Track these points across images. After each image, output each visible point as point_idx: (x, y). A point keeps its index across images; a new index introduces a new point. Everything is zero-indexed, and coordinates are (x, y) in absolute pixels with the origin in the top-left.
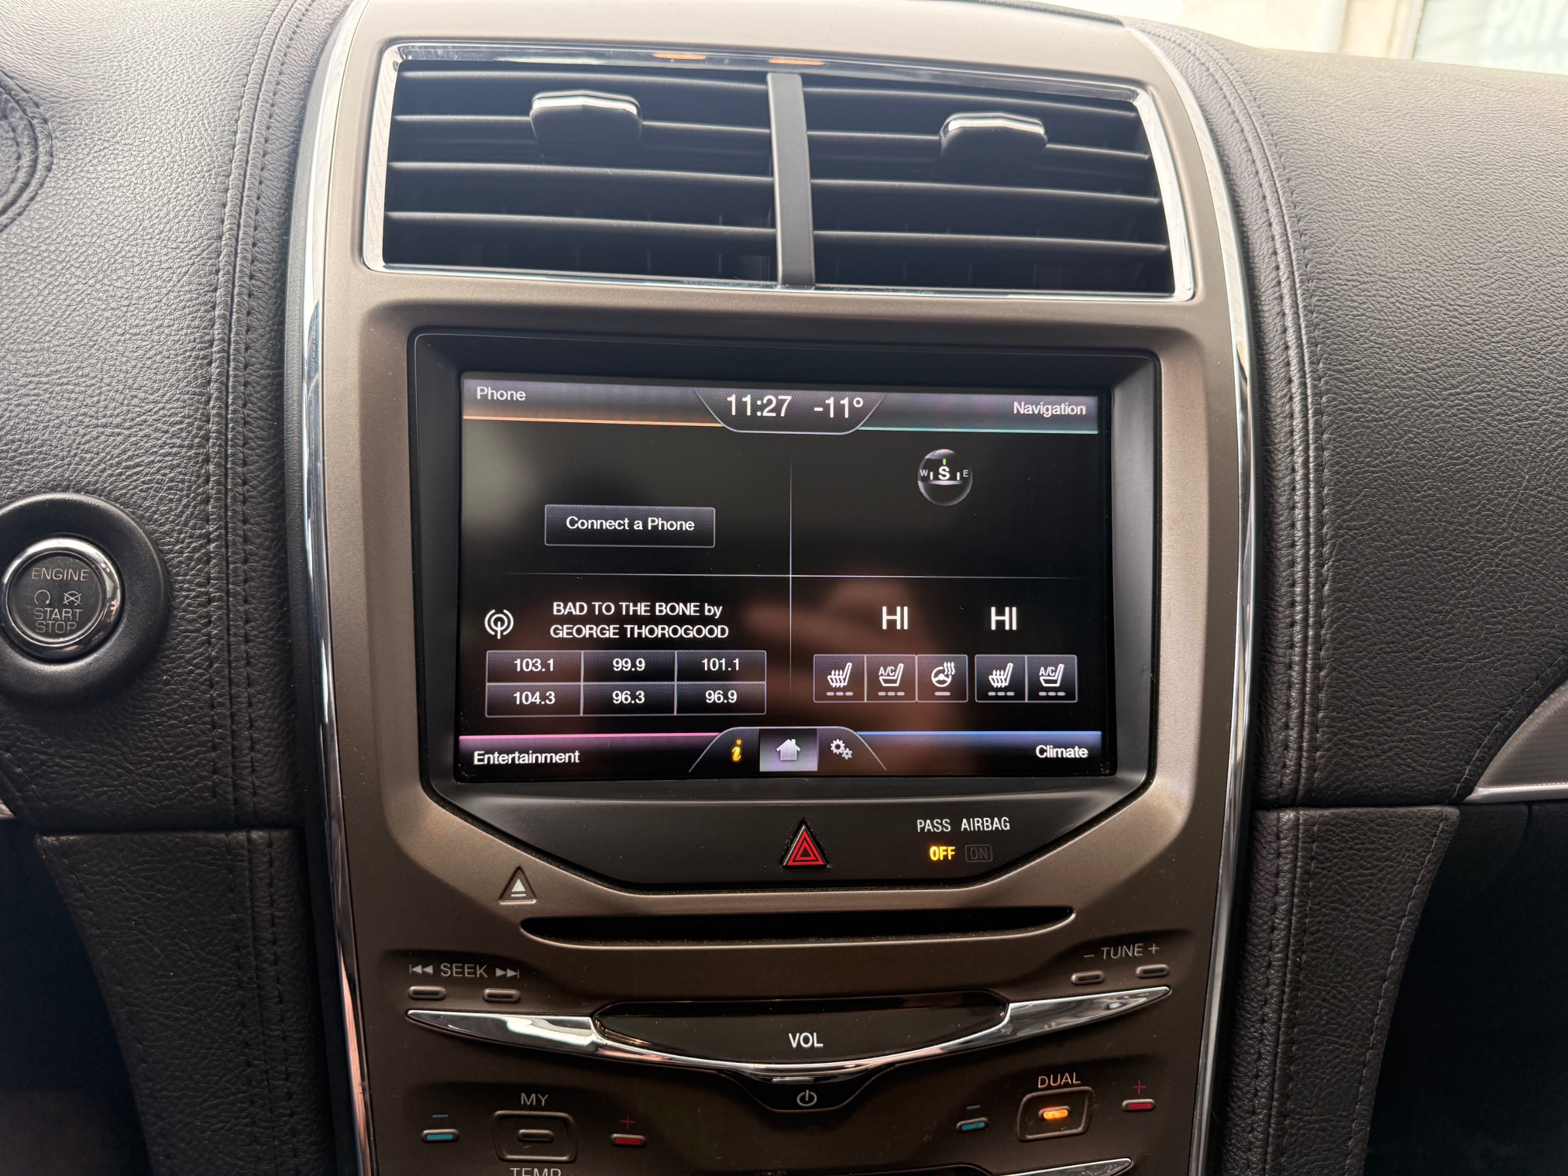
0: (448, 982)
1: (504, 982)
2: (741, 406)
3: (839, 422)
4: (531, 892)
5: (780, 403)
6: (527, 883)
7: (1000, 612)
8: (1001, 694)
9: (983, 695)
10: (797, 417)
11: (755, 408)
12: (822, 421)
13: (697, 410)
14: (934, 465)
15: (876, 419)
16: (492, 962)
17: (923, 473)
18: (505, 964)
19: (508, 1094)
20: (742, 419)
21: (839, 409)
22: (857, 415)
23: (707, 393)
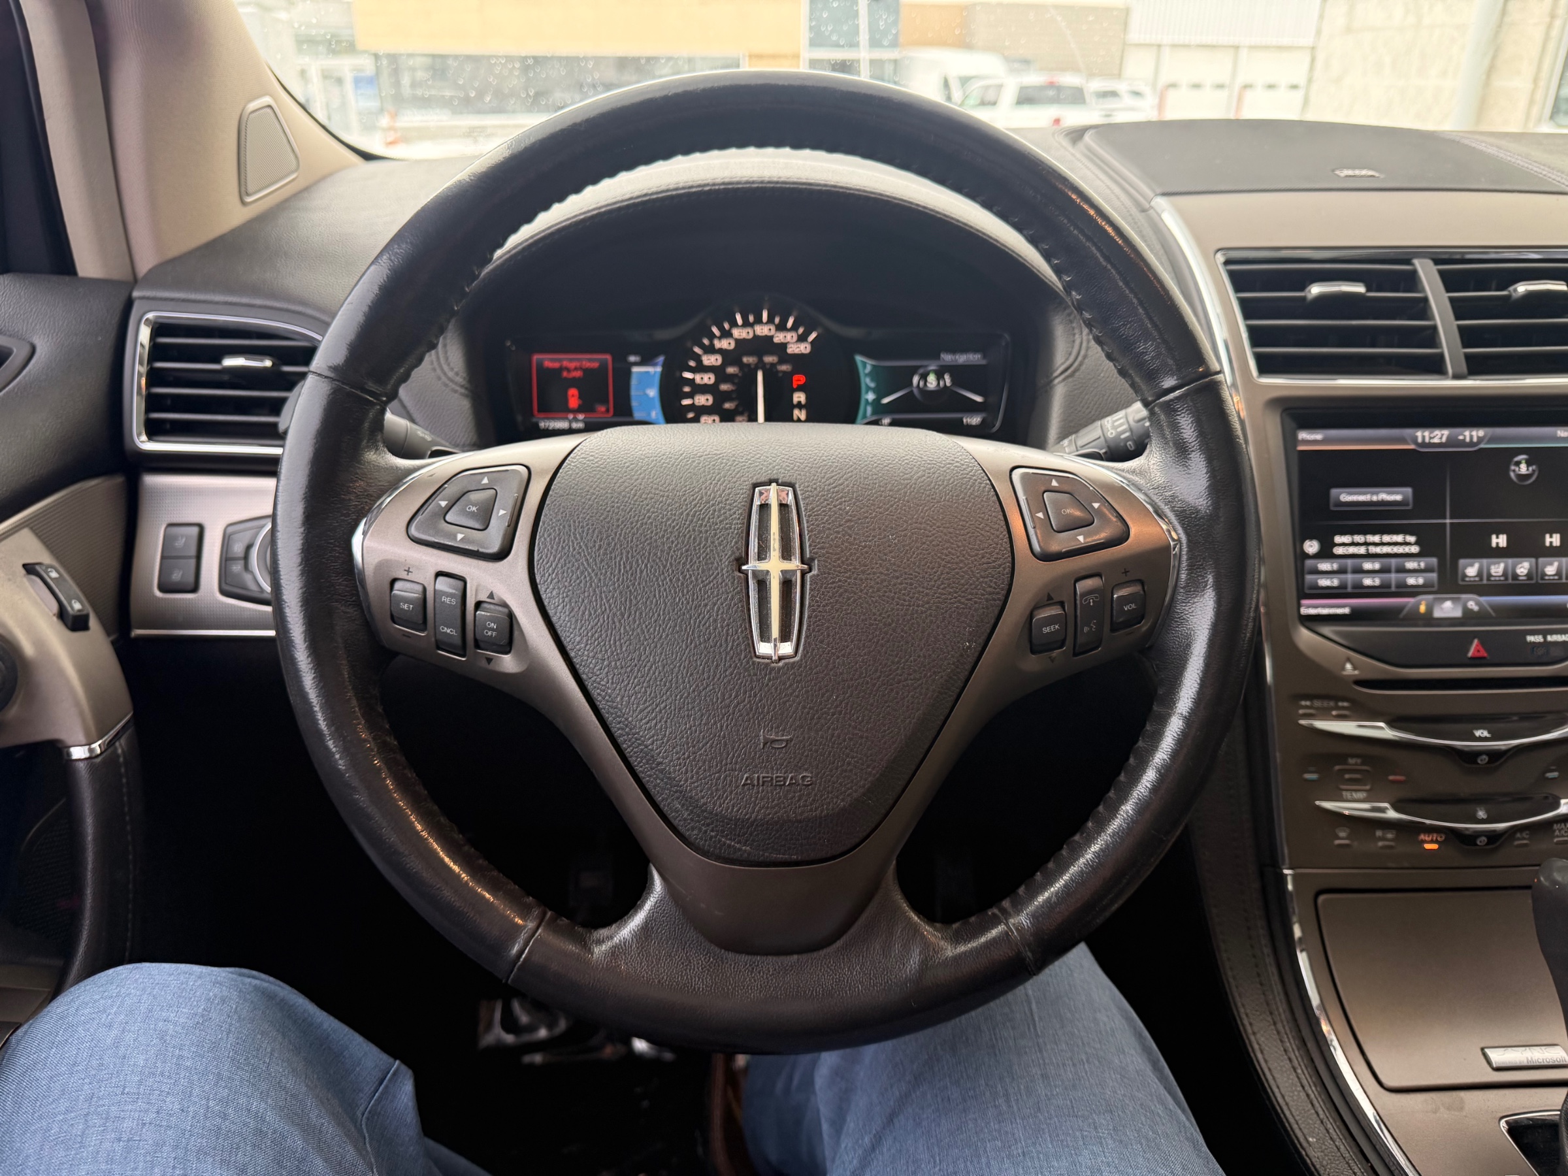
0: (1317, 709)
1: (1344, 708)
2: (1424, 437)
3: (1472, 444)
4: (1355, 668)
5: (1442, 435)
6: (1352, 664)
7: (1551, 537)
8: (1552, 578)
9: (1542, 579)
10: (1451, 442)
11: (1431, 438)
12: (1463, 443)
13: (1402, 440)
14: (1518, 464)
15: (1489, 442)
16: (1337, 698)
17: (1513, 467)
18: (1344, 699)
19: (1342, 758)
20: (1424, 444)
21: (1471, 437)
22: (1480, 440)
23: (1407, 432)
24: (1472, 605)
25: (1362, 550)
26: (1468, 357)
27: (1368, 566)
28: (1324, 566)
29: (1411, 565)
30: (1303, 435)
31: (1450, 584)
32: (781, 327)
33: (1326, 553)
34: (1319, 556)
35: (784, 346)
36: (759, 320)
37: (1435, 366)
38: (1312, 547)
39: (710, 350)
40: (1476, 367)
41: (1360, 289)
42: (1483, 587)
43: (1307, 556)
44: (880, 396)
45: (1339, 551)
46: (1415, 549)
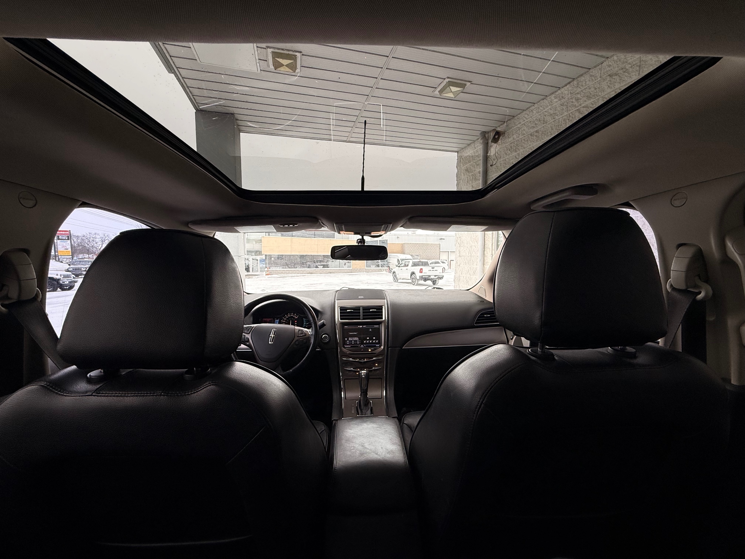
3: (364, 327)
4: (349, 352)
15: (367, 327)
23: (357, 326)
24: (365, 346)
25: (352, 339)
26: (363, 318)
27: (353, 341)
28: (347, 341)
29: (358, 341)
30: (345, 327)
31: (362, 343)
32: (294, 315)
33: (348, 340)
34: (347, 340)
35: (294, 317)
36: (291, 314)
37: (359, 319)
38: (346, 339)
39: (285, 318)
40: (364, 319)
41: (353, 311)
42: (366, 343)
43: (346, 340)
44: (306, 323)
45: (349, 339)
46: (358, 339)
